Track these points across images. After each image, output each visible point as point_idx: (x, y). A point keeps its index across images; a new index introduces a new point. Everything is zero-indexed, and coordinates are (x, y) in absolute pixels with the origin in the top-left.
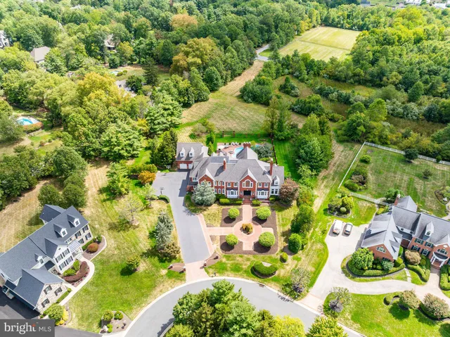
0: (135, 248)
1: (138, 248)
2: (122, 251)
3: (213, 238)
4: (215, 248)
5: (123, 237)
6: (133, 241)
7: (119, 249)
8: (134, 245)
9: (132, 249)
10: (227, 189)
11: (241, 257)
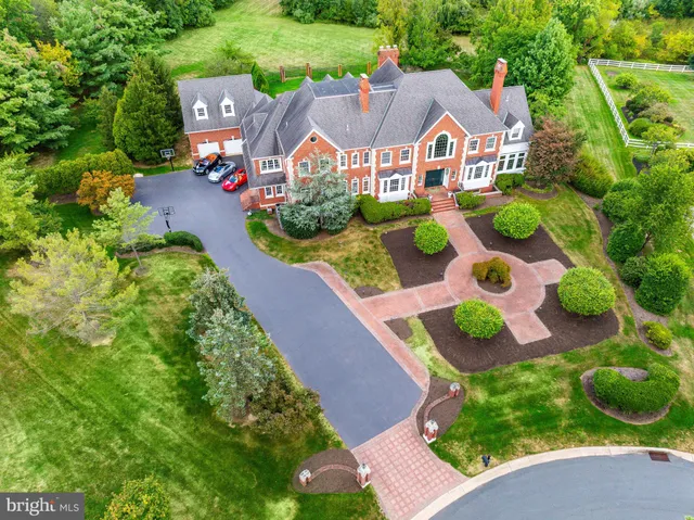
0: (128, 438)
1: (141, 436)
2: (73, 463)
3: (400, 328)
4: (423, 358)
5: (64, 400)
6: (111, 408)
7: (52, 460)
8: (118, 426)
9: (116, 443)
10: (381, 173)
11: (530, 368)
